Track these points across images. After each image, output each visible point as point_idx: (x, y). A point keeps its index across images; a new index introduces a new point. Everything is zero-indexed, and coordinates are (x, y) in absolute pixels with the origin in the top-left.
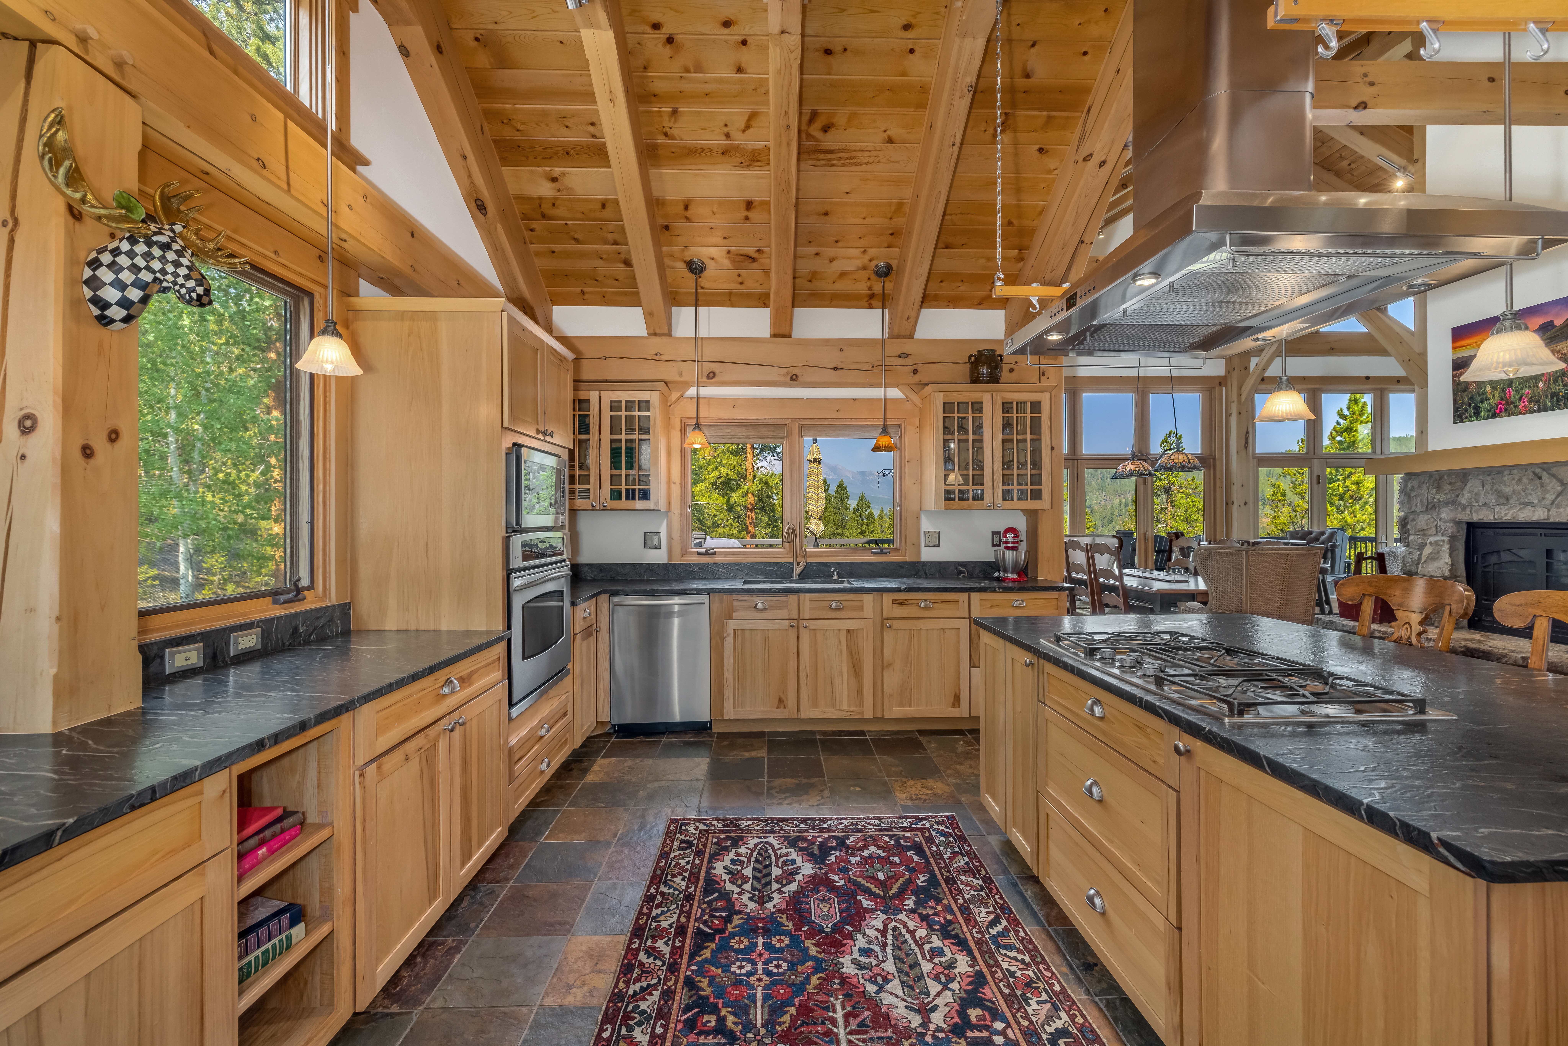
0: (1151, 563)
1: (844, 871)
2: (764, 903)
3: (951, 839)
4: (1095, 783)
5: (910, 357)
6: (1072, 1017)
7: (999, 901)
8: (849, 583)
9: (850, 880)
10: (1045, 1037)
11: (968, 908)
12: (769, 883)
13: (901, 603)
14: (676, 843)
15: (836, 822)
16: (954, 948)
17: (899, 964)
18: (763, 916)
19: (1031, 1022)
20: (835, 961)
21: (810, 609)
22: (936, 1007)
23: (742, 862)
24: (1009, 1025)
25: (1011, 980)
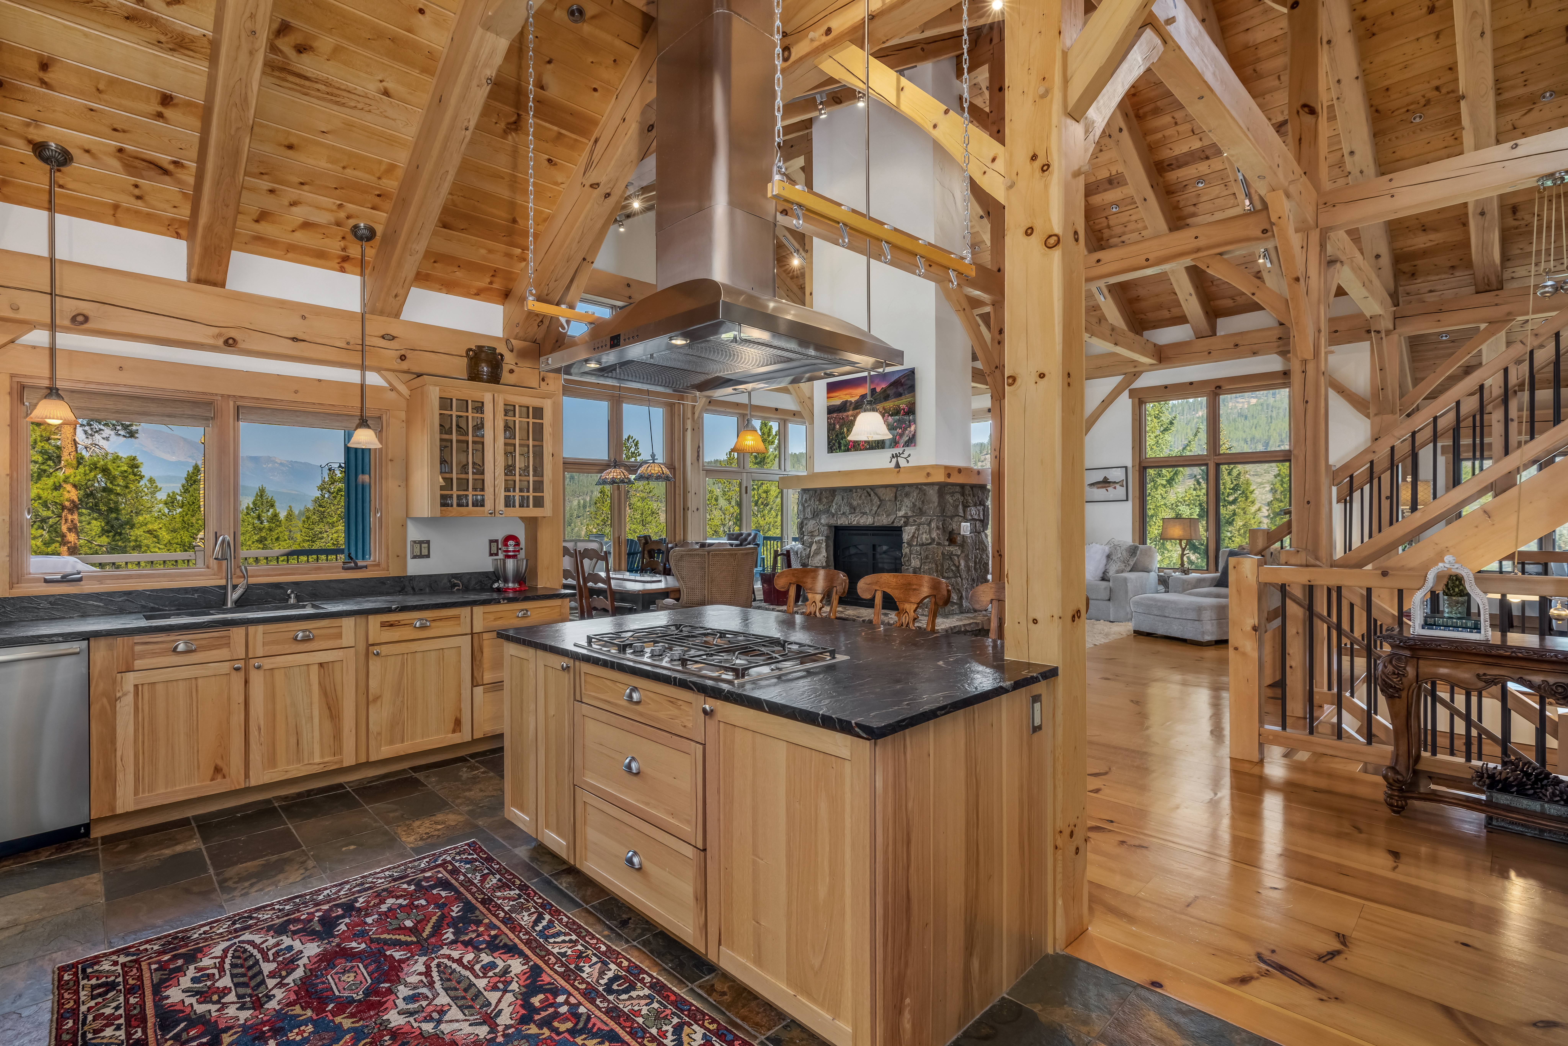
0: (624, 565)
1: (362, 935)
2: (262, 1006)
3: (477, 863)
4: (633, 759)
5: (396, 340)
6: (619, 965)
7: (538, 901)
8: (314, 606)
9: (372, 941)
10: (601, 989)
11: (511, 918)
12: (263, 982)
13: (392, 625)
14: (82, 993)
15: (334, 890)
16: (504, 956)
17: (452, 993)
18: (265, 1019)
19: (588, 983)
20: (378, 1022)
21: (264, 644)
22: (501, 1011)
23: (210, 977)
24: (570, 994)
25: (563, 959)
